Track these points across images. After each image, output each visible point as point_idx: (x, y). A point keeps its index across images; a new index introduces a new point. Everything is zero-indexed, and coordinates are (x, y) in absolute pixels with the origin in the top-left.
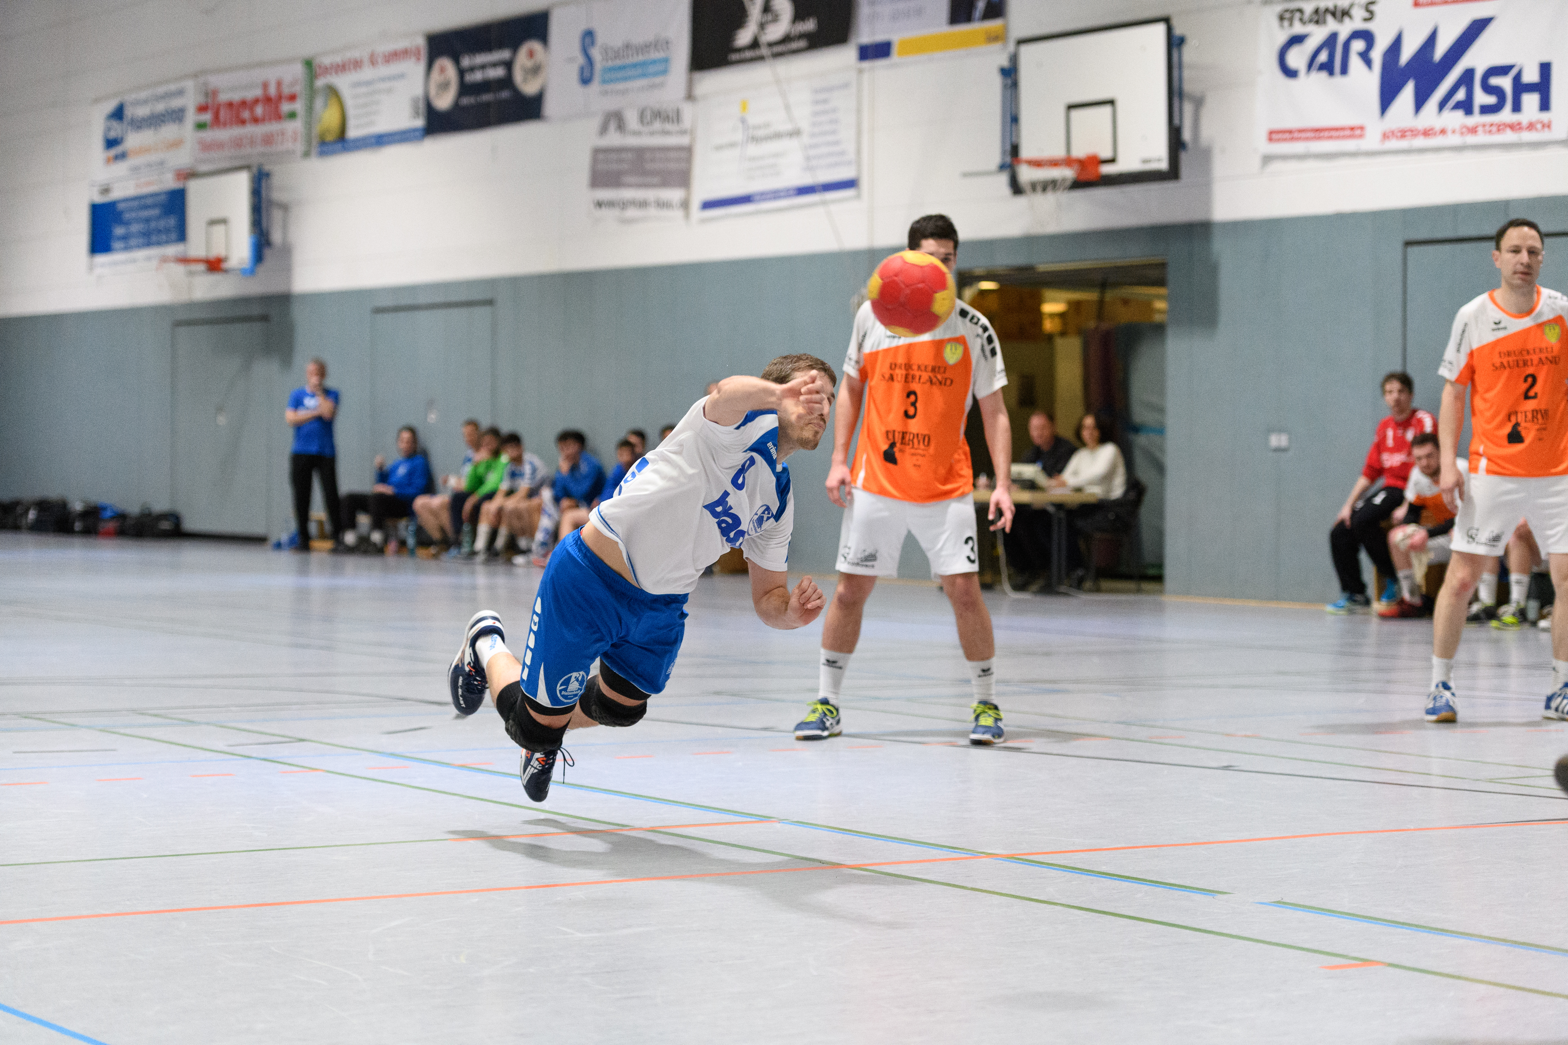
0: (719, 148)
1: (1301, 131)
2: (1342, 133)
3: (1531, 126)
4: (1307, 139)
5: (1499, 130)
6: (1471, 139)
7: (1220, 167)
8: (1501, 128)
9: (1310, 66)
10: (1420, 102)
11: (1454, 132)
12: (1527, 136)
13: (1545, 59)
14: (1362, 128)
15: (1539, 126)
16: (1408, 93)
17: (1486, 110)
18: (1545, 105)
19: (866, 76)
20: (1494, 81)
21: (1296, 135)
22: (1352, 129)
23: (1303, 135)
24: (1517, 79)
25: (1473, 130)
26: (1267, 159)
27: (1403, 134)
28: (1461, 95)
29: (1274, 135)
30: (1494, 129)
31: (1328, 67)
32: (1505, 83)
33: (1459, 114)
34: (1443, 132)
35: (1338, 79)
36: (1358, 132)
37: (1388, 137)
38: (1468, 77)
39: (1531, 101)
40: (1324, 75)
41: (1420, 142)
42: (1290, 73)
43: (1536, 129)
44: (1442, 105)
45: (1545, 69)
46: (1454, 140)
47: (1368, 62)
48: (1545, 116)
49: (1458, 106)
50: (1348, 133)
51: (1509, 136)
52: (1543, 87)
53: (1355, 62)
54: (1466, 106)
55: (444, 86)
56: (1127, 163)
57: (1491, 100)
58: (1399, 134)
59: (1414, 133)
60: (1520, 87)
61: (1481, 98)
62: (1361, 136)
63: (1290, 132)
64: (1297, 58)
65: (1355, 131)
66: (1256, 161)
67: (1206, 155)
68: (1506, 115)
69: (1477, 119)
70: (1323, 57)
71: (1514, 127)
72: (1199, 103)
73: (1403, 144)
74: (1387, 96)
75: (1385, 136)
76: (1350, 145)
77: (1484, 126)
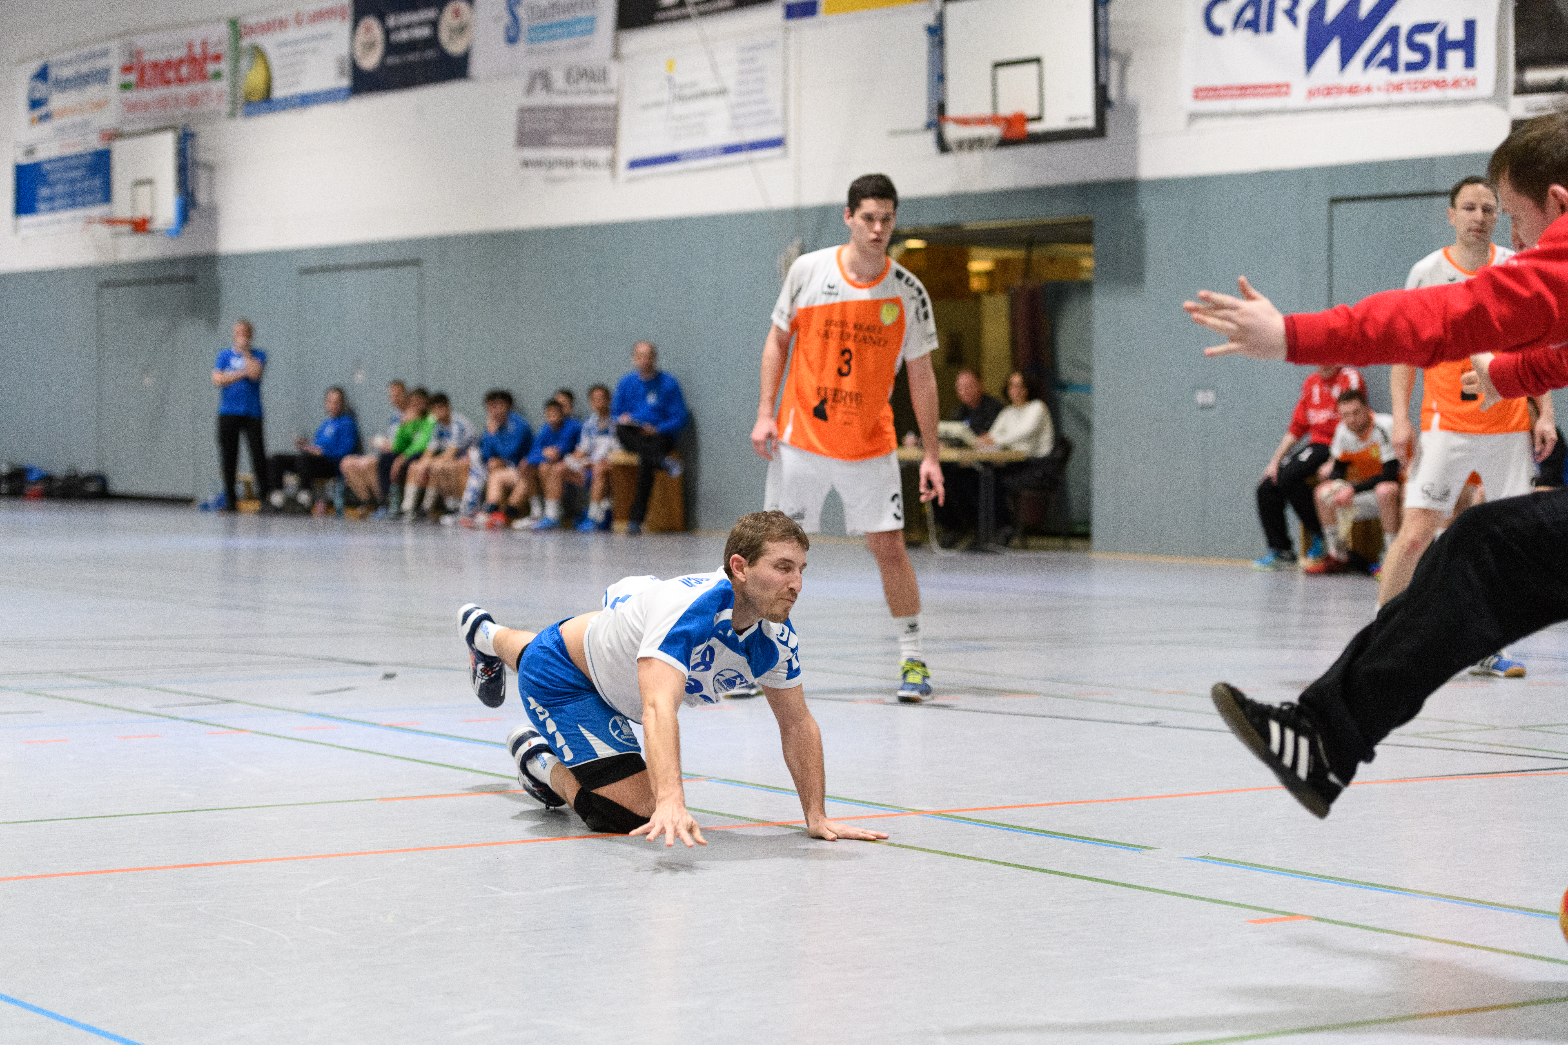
0: (646, 107)
1: (1227, 88)
2: (1268, 91)
3: (1456, 84)
4: (1233, 96)
5: (1424, 87)
6: (1396, 97)
7: (1147, 124)
8: (1426, 85)
9: (1236, 23)
10: (1345, 58)
11: (1379, 89)
12: (1452, 93)
13: (1469, 16)
14: (1287, 86)
15: (1464, 83)
16: (1333, 50)
17: (1411, 67)
18: (1470, 62)
19: (792, 35)
20: (1420, 38)
21: (1223, 92)
22: (1278, 86)
23: (1230, 92)
24: (1442, 37)
25: (1398, 88)
26: (1194, 117)
27: (1329, 91)
28: (1386, 52)
29: (1200, 93)
30: (1420, 86)
31: (1253, 25)
32: (1430, 40)
33: (1385, 71)
34: (1369, 89)
35: (1264, 38)
36: (1284, 90)
37: (1314, 94)
38: (1393, 33)
39: (1456, 58)
40: (1249, 33)
41: (1346, 99)
42: (1216, 31)
43: (1461, 86)
44: (1368, 62)
45: (1470, 26)
46: (1379, 97)
47: (1294, 19)
48: (1470, 73)
49: (1384, 63)
50: (1273, 90)
51: (1434, 93)
52: (1468, 45)
53: (1281, 20)
54: (1392, 64)
55: (370, 46)
56: (1054, 121)
57: (1416, 57)
58: (1325, 92)
59: (1339, 90)
60: (1445, 45)
61: (1406, 55)
62: (1286, 93)
63: (1216, 89)
64: (1223, 16)
65: (1281, 89)
66: (1182, 119)
67: (1132, 113)
68: (1431, 72)
69: (1402, 76)
70: (1249, 14)
71: (1439, 84)
72: (1125, 60)
73: (1329, 101)
74: (1313, 54)
75: (1311, 93)
76: (1275, 102)
77: (1409, 83)
